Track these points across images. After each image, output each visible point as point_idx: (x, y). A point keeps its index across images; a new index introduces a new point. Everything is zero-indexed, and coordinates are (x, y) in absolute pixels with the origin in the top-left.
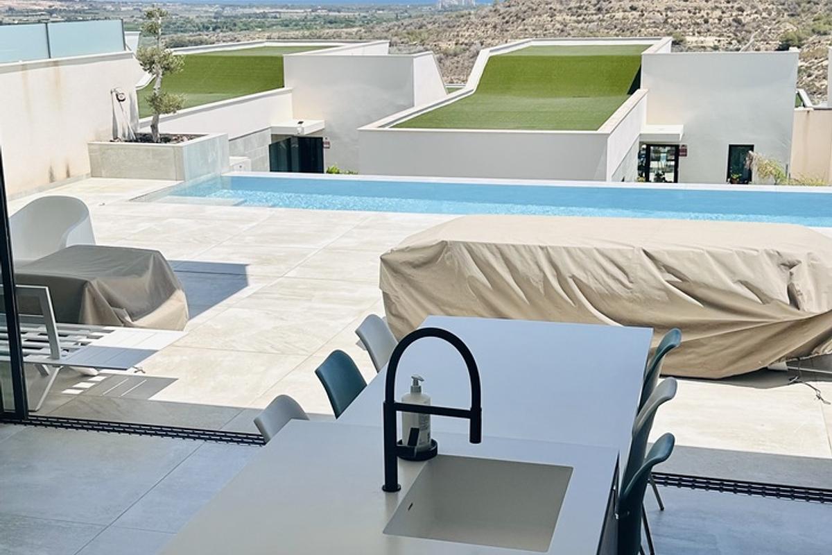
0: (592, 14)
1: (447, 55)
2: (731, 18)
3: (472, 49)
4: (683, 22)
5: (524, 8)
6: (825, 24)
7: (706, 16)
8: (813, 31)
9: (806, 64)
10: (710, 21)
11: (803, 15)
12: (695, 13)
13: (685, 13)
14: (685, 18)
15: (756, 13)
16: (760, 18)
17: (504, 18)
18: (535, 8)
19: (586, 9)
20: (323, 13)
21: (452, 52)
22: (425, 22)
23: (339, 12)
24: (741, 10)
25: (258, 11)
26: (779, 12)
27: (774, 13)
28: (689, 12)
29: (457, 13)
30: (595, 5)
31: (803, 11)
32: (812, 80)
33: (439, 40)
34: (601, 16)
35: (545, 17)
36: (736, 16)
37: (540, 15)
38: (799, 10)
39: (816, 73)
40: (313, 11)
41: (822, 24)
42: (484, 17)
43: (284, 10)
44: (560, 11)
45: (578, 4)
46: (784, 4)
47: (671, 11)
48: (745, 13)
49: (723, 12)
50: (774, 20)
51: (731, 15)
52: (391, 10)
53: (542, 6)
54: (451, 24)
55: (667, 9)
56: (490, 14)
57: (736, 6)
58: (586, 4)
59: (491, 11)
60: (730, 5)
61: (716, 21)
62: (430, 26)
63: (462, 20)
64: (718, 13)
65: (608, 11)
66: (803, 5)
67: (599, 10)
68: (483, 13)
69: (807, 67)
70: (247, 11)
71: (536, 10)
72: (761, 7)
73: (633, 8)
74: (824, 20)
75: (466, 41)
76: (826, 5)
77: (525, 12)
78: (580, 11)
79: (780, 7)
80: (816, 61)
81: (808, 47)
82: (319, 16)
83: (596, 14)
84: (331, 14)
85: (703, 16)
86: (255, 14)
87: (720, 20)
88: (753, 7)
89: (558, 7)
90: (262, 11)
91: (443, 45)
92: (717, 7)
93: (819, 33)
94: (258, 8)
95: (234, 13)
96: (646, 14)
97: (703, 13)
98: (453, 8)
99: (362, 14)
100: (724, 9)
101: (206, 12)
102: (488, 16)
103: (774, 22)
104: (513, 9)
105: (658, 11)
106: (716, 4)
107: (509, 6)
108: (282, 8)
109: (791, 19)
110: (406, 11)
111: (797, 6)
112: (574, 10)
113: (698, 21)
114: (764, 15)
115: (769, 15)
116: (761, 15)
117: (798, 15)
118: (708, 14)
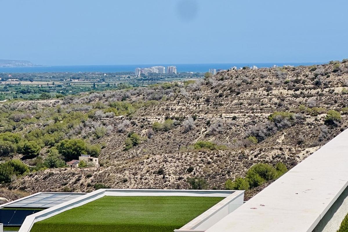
0: (310, 89)
1: (156, 129)
3: (183, 123)
21: (161, 127)
30: (313, 79)
33: (147, 114)
34: (319, 90)
35: (261, 91)
45: (295, 78)
52: (87, 79)
53: (257, 79)
56: (201, 87)
65: (326, 86)
67: (318, 84)
75: (177, 116)
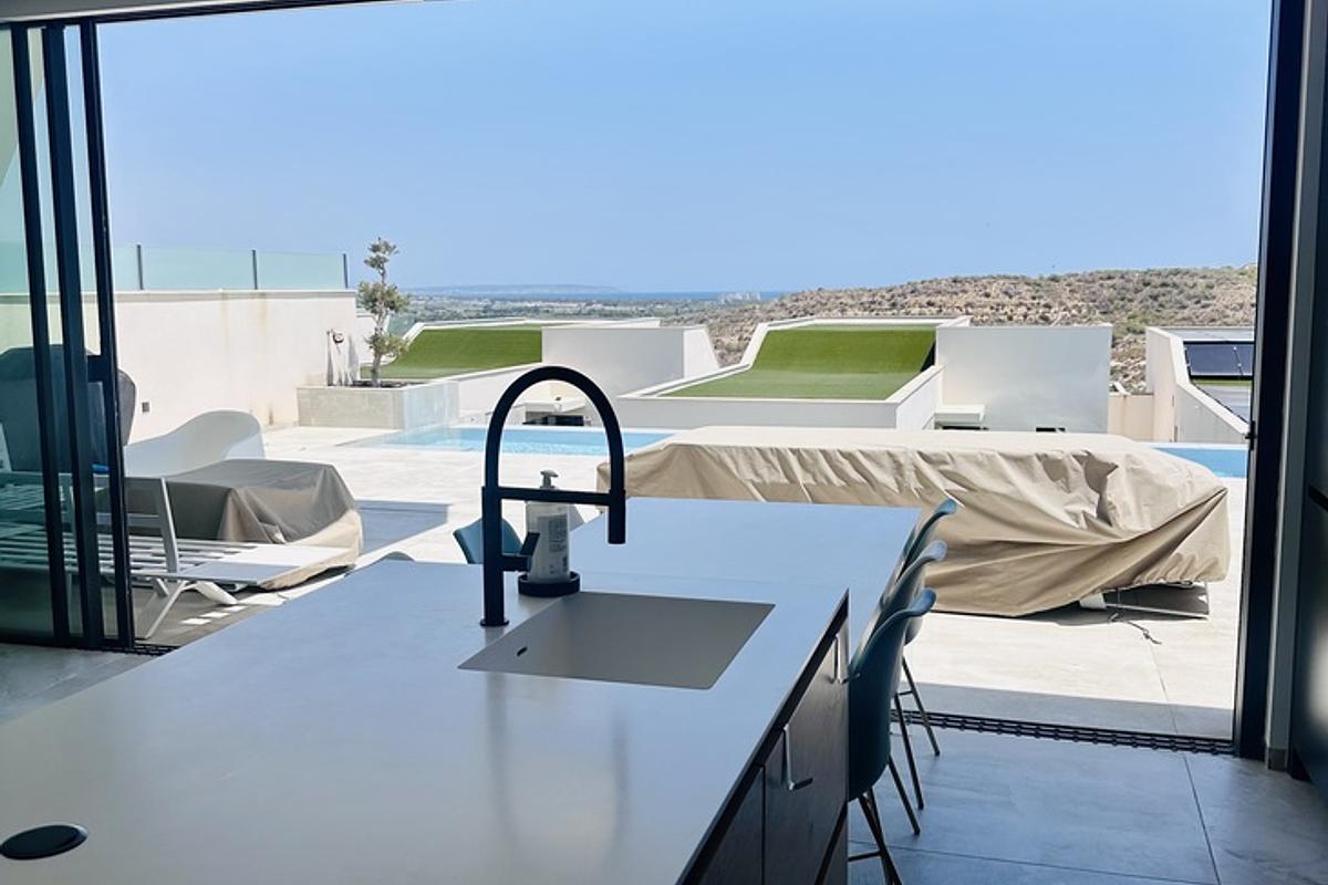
0: (886, 310)
1: (729, 350)
2: (1037, 316)
4: (985, 318)
5: (813, 303)
6: (1141, 322)
7: (1009, 313)
8: (1128, 329)
9: (1122, 364)
10: (1015, 318)
11: (1116, 312)
12: (997, 310)
13: (987, 310)
14: (987, 314)
15: (1065, 310)
16: (1069, 315)
17: (791, 312)
18: (824, 301)
19: (880, 304)
20: (599, 306)
21: (735, 347)
22: (706, 317)
23: (615, 305)
24: (1048, 306)
25: (529, 305)
26: (1089, 309)
27: (1084, 311)
28: (992, 308)
29: (741, 308)
30: (889, 300)
31: (1117, 309)
32: (1129, 381)
33: (721, 335)
34: (895, 311)
36: (1043, 313)
37: (830, 310)
38: (1112, 307)
39: (1133, 373)
40: (587, 305)
41: (1137, 323)
42: (769, 311)
43: (557, 304)
44: (851, 306)
45: (870, 300)
46: (1094, 301)
47: (972, 307)
48: (1052, 311)
49: (1029, 309)
50: (1085, 317)
51: (1037, 312)
52: (670, 304)
53: (832, 300)
54: (734, 319)
55: (966, 306)
57: (1043, 302)
58: (880, 299)
59: (776, 305)
60: (1036, 302)
61: (1022, 318)
62: (711, 321)
63: (746, 314)
64: (1023, 310)
65: (903, 307)
66: (1116, 302)
67: (894, 305)
68: (769, 307)
69: (1123, 368)
70: (518, 305)
71: (826, 304)
72: (1070, 304)
73: (930, 304)
74: (1139, 318)
76: (1141, 302)
77: (814, 306)
78: (873, 306)
79: (1091, 304)
80: (1133, 361)
81: (1123, 346)
82: (594, 311)
83: (890, 309)
84: (607, 308)
85: (1006, 313)
86: (526, 307)
87: (1025, 316)
88: (1061, 304)
89: (850, 302)
90: (533, 305)
91: (726, 340)
92: (1021, 304)
93: (1134, 332)
94: (529, 301)
95: (504, 307)
96: (944, 310)
97: (1006, 309)
98: (737, 303)
99: (640, 309)
100: (1030, 306)
101: (475, 306)
102: (773, 311)
103: (1085, 320)
104: (801, 304)
105: (958, 307)
106: (1021, 300)
107: (797, 300)
108: (555, 302)
109: (1103, 317)
110: (687, 305)
111: (1109, 303)
112: (867, 305)
113: (1002, 318)
114: (1074, 312)
115: (1080, 311)
116: (1070, 312)
117: (1112, 312)
118: (1012, 311)
